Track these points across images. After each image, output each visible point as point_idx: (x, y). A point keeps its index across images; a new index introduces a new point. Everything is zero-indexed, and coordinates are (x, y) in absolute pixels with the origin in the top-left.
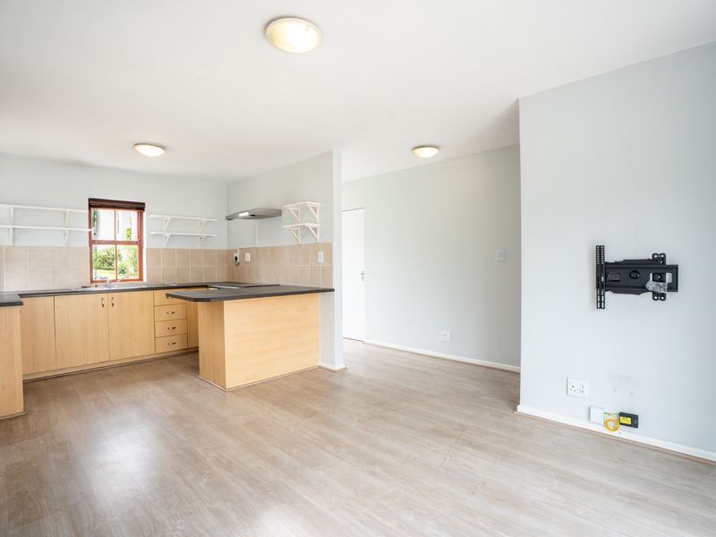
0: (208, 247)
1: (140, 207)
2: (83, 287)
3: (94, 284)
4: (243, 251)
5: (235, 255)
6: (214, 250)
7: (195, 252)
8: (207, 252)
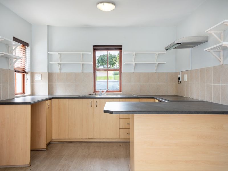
0: (162, 70)
1: (119, 48)
2: (89, 94)
3: (95, 93)
4: (184, 72)
5: (179, 76)
6: (166, 73)
7: (152, 74)
8: (160, 74)
